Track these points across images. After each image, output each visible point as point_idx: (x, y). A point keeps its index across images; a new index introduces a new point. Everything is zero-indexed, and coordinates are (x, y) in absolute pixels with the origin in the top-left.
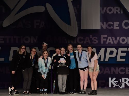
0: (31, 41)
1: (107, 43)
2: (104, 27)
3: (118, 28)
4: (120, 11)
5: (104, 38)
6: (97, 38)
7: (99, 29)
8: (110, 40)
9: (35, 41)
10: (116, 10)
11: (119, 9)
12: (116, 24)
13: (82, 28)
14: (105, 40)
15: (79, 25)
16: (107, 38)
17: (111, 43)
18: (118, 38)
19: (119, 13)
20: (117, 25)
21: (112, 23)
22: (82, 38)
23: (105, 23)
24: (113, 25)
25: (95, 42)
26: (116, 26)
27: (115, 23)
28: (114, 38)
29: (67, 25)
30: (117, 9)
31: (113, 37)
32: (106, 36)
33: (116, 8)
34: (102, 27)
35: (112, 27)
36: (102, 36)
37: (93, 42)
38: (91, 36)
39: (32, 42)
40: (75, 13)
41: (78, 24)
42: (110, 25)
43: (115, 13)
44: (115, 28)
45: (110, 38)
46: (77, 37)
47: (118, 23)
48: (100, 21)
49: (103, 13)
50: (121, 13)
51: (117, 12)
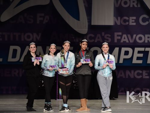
0: (33, 38)
1: (122, 41)
2: (119, 23)
3: (135, 24)
4: (137, 4)
5: (118, 36)
6: (110, 36)
7: (113, 25)
8: (125, 38)
9: (38, 38)
11: (136, 2)
13: (92, 24)
14: (119, 38)
15: (90, 20)
16: (121, 36)
17: (126, 42)
18: (134, 36)
19: (136, 6)
20: (134, 21)
21: (127, 18)
22: (93, 36)
23: (119, 18)
24: (128, 21)
26: (132, 21)
27: (131, 18)
28: (129, 36)
29: (76, 20)
30: (134, 2)
31: (128, 35)
32: (120, 34)
34: (115, 23)
35: (127, 23)
36: (116, 34)
38: (103, 33)
40: (85, 6)
41: (88, 19)
42: (125, 21)
43: (131, 6)
44: (131, 24)
45: (125, 36)
46: (86, 35)
47: (135, 18)
48: (114, 16)
49: (117, 6)
50: (137, 6)
51: (133, 5)
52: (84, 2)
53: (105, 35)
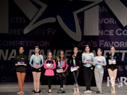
0: (45, 44)
1: (104, 46)
2: (102, 34)
3: (113, 35)
4: (114, 22)
5: (102, 42)
6: (96, 42)
7: (98, 35)
8: (106, 44)
9: (48, 45)
10: (111, 21)
11: (113, 20)
12: (111, 32)
13: (84, 35)
14: (103, 44)
15: (83, 32)
16: (104, 43)
17: (107, 46)
18: (113, 42)
19: (113, 23)
20: (112, 33)
21: (108, 31)
22: (85, 42)
23: (102, 31)
24: (108, 33)
25: (95, 45)
26: (111, 33)
27: (110, 31)
28: (109, 42)
29: (73, 32)
30: (112, 20)
31: (108, 42)
32: (103, 41)
33: (111, 19)
34: (100, 34)
35: (108, 34)
36: (100, 41)
37: (94, 46)
38: (92, 41)
39: (46, 46)
40: (79, 23)
41: (81, 32)
42: (106, 33)
43: (110, 23)
44: (110, 34)
45: (106, 42)
46: (81, 42)
47: (113, 31)
48: (99, 30)
49: (101, 23)
50: (114, 23)
51: (112, 22)
52: (79, 21)
53: (93, 42)
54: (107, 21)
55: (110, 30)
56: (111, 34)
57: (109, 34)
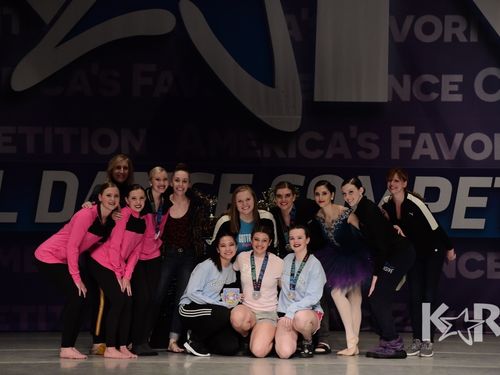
1: (416, 156)
2: (405, 96)
3: (458, 98)
4: (467, 33)
5: (403, 137)
6: (375, 137)
8: (425, 146)
9: (137, 146)
10: (452, 29)
11: (463, 27)
12: (451, 83)
13: (317, 98)
14: (408, 144)
15: (308, 86)
16: (414, 139)
17: (429, 156)
18: (459, 137)
19: (462, 39)
20: (455, 88)
21: (433, 80)
22: (319, 137)
23: (407, 79)
24: (438, 88)
25: (369, 151)
26: (449, 90)
27: (446, 79)
28: (440, 137)
29: (261, 86)
30: (455, 25)
31: (437, 135)
32: (411, 130)
33: (450, 19)
34: (394, 95)
35: (434, 95)
36: (396, 131)
37: (362, 154)
38: (353, 130)
40: (291, 38)
42: (427, 88)
43: (448, 39)
44: (446, 97)
45: (426, 137)
46: (297, 133)
47: (459, 78)
48: (389, 73)
49: (400, 38)
50: (468, 37)
51: (454, 36)
52: (290, 28)
53: (358, 134)
54: (428, 29)
55: (444, 77)
56: (451, 92)
57: (440, 93)
